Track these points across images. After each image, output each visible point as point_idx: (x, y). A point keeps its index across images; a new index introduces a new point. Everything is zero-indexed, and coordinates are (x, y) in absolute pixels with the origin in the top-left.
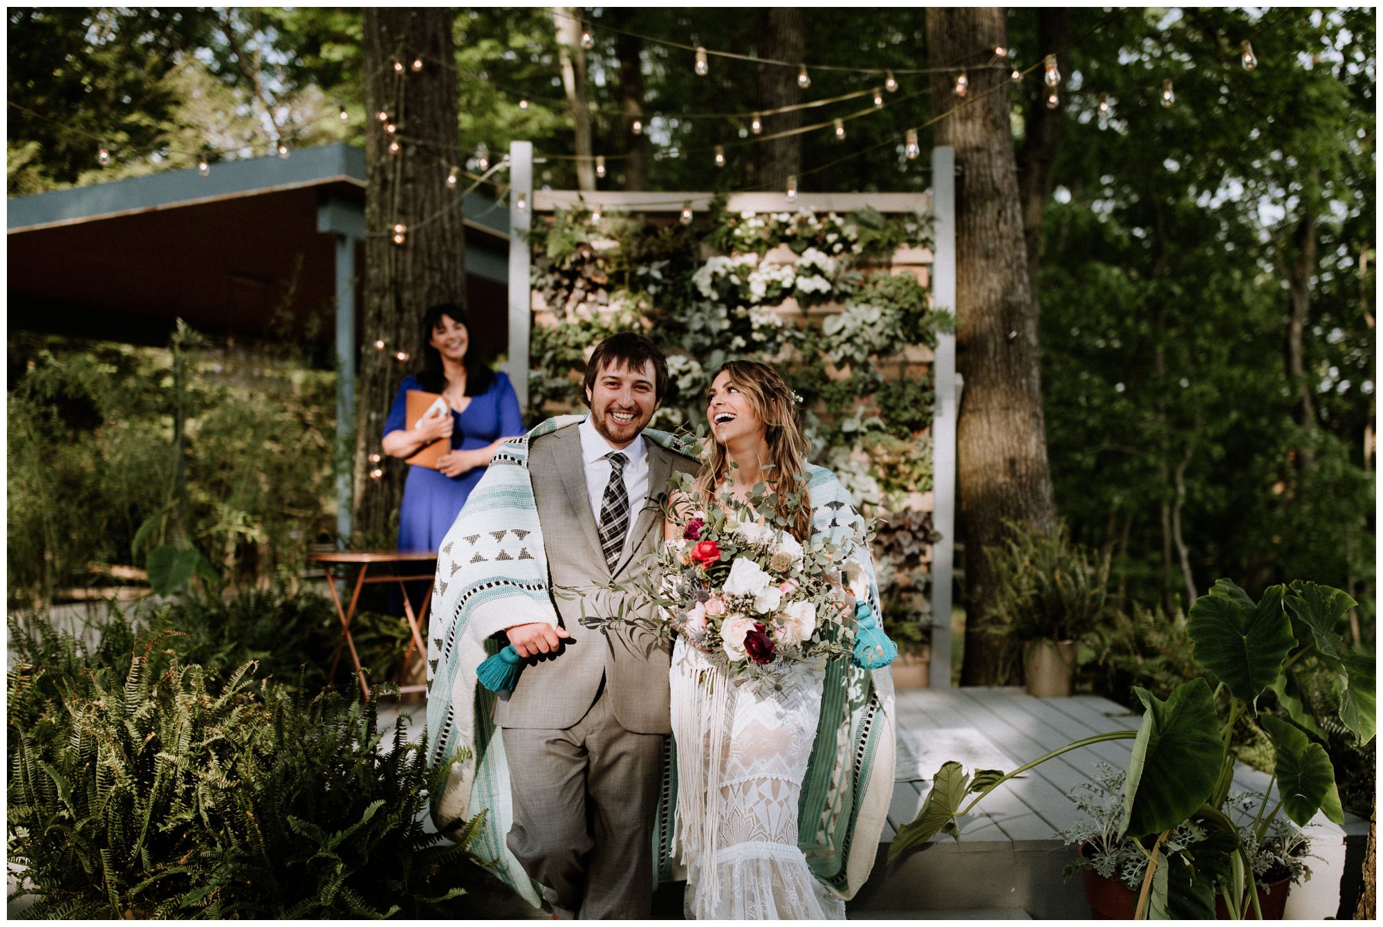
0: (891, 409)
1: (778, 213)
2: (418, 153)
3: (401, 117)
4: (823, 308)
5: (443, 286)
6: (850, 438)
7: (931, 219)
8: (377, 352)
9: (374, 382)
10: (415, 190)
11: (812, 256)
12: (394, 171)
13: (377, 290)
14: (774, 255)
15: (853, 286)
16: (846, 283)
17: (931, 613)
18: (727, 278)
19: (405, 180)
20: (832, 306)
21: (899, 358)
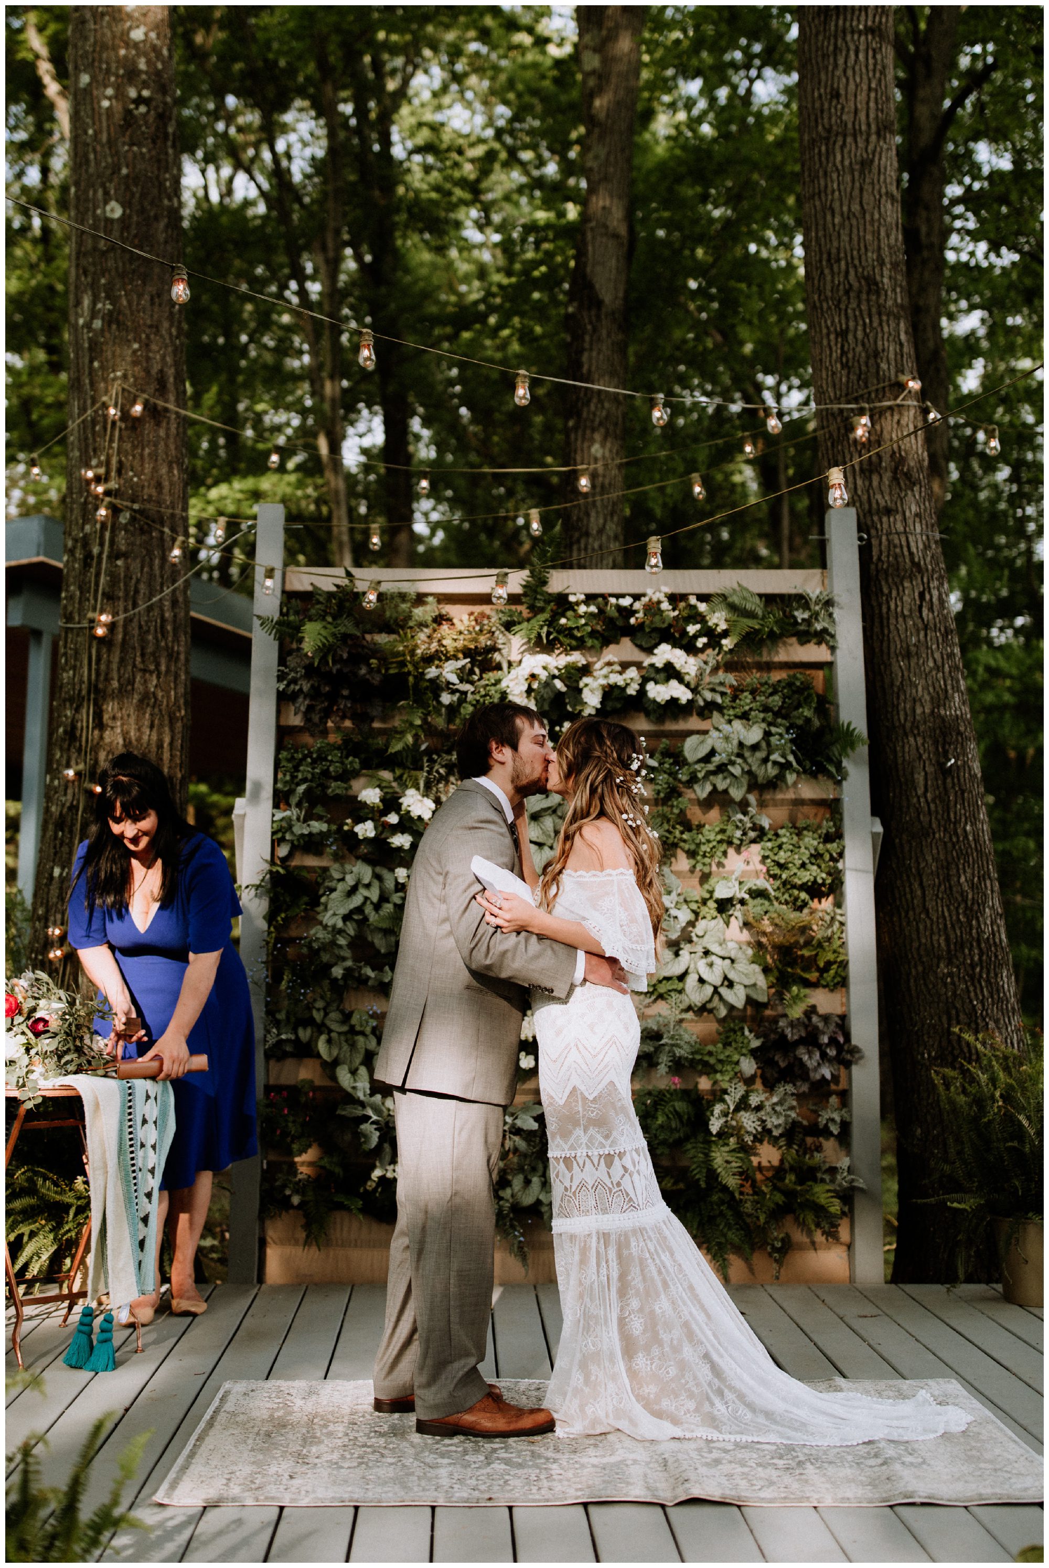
0: (782, 866)
1: (618, 596)
2: (133, 519)
3: (113, 474)
4: (681, 726)
5: (160, 694)
6: (724, 906)
7: (829, 603)
8: (67, 783)
9: (61, 824)
10: (127, 568)
11: (665, 653)
12: (102, 544)
13: (71, 700)
14: (612, 654)
15: (723, 694)
16: (713, 690)
17: (850, 1170)
18: (547, 684)
19: (115, 555)
20: (694, 723)
21: (790, 795)
